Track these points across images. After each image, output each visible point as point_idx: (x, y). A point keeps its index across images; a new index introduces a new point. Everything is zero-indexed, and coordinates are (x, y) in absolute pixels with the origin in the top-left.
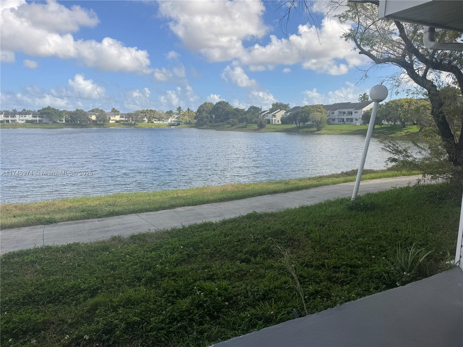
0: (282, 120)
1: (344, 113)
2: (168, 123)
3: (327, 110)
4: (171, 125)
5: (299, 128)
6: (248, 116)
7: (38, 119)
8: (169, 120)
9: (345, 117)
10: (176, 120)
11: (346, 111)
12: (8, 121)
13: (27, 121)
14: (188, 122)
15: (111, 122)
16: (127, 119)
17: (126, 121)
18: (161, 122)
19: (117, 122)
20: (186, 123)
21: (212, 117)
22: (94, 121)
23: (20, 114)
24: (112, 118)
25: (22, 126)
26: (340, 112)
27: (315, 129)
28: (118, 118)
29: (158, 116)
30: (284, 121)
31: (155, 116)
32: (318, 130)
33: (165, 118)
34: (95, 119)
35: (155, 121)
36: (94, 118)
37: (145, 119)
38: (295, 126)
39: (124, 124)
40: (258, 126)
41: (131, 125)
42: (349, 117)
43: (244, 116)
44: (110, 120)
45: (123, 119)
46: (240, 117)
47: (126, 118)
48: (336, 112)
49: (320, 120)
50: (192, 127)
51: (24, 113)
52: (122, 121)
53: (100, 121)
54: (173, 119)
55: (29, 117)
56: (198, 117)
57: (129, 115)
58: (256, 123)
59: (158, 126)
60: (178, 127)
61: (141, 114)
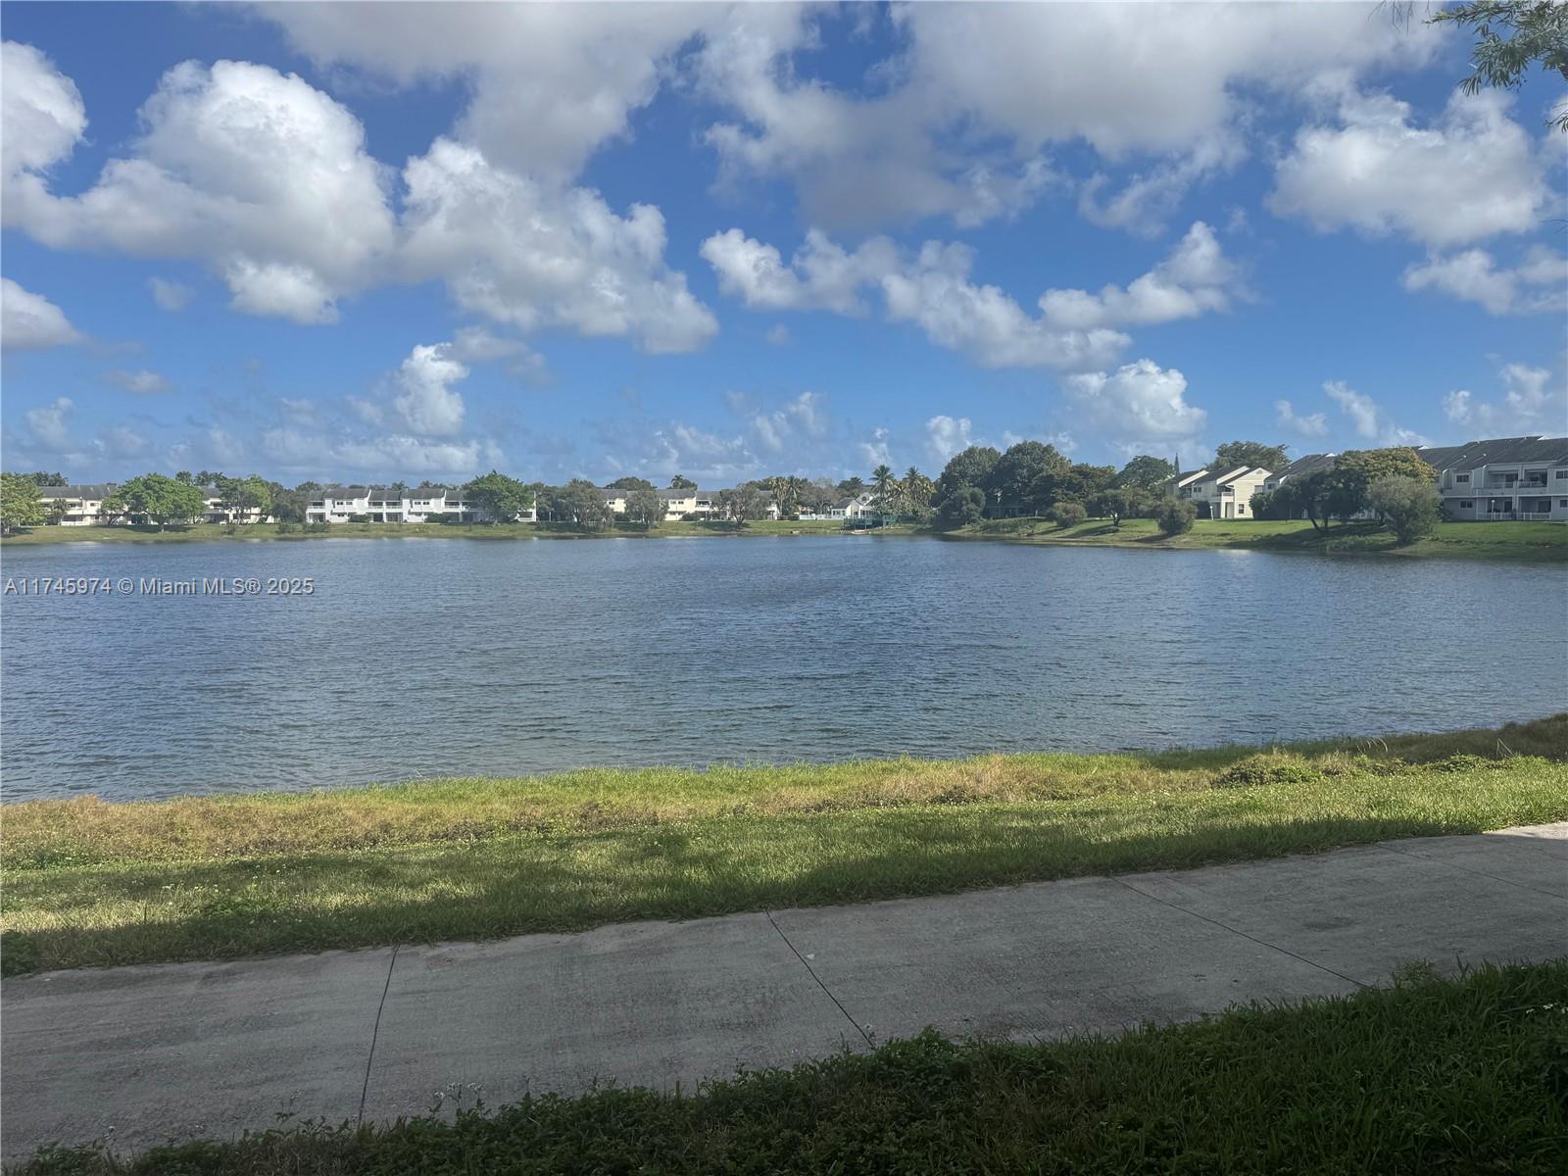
0: (1255, 504)
1: (1511, 478)
2: (842, 518)
3: (1440, 467)
4: (852, 525)
5: (1323, 533)
6: (1125, 492)
7: (461, 509)
8: (848, 511)
9: (1515, 493)
10: (870, 508)
11: (1521, 469)
12: (378, 517)
13: (432, 518)
14: (911, 514)
15: (669, 518)
16: (716, 509)
17: (716, 515)
18: (822, 517)
19: (687, 517)
20: (904, 519)
21: (991, 498)
22: (618, 516)
23: (414, 496)
24: (672, 508)
25: (418, 530)
26: (1494, 477)
27: (1389, 538)
28: (690, 506)
29: (814, 499)
30: (1264, 508)
31: (803, 498)
32: (1404, 541)
33: (836, 503)
34: (623, 511)
35: (803, 513)
36: (619, 506)
37: (774, 508)
38: (1308, 525)
39: (707, 525)
40: (1161, 526)
41: (726, 528)
42: (1535, 492)
43: (1109, 492)
44: (666, 512)
45: (706, 508)
46: (1094, 496)
47: (714, 504)
48: (1478, 475)
49: (1407, 503)
50: (920, 532)
51: (427, 492)
52: (703, 514)
53: (638, 516)
54: (861, 507)
55: (438, 506)
56: (944, 497)
57: (724, 497)
58: (1152, 514)
59: (812, 531)
60: (877, 530)
61: (762, 493)
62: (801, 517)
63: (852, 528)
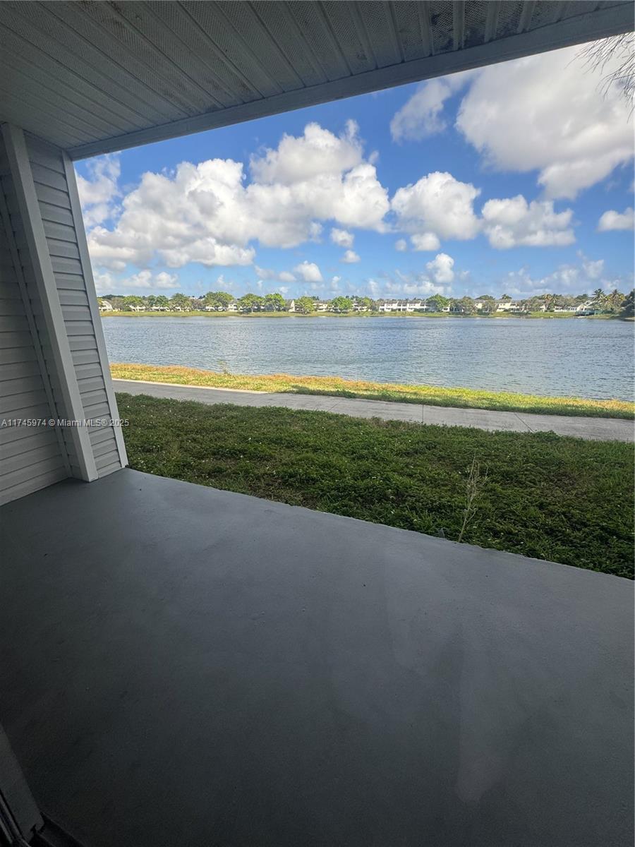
2: (575, 311)
4: (579, 314)
7: (425, 307)
8: (578, 309)
10: (590, 307)
12: (399, 310)
13: (416, 310)
14: (610, 310)
15: (498, 310)
17: (518, 310)
18: (565, 311)
19: (506, 310)
20: (606, 312)
22: (479, 310)
23: (411, 303)
24: (500, 307)
25: (412, 314)
28: (508, 306)
29: (563, 303)
31: (557, 303)
33: (573, 304)
35: (557, 309)
36: (480, 306)
37: (544, 307)
39: (513, 313)
41: (521, 314)
45: (514, 307)
47: (518, 305)
50: (613, 318)
51: (415, 301)
52: (512, 309)
53: (486, 310)
54: (585, 307)
55: (418, 306)
56: (629, 303)
57: (523, 302)
59: (559, 316)
60: (590, 317)
61: (540, 301)
62: (556, 311)
63: (579, 315)
